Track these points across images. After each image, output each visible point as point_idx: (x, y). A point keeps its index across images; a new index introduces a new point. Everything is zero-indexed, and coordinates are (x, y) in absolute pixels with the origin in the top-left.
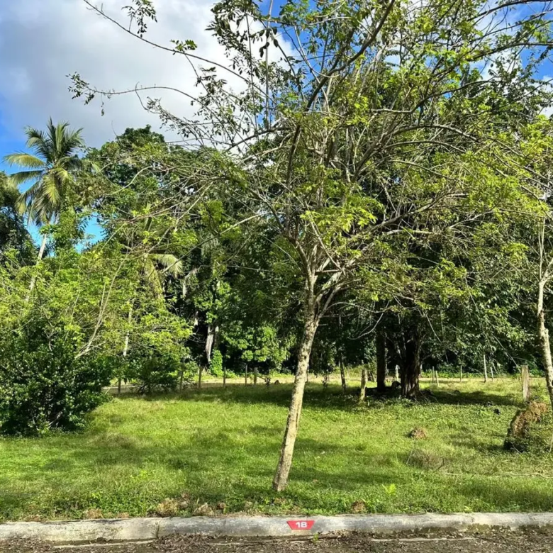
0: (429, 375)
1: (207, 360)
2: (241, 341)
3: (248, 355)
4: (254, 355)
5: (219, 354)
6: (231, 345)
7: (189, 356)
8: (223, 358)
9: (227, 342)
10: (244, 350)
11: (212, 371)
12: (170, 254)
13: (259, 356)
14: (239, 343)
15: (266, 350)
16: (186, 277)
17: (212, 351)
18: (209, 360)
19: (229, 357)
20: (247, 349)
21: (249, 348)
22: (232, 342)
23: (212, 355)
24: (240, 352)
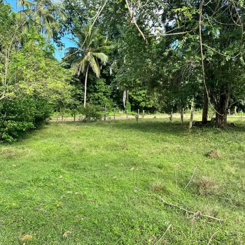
0: (239, 114)
1: (123, 106)
2: (139, 97)
3: (143, 104)
4: (146, 104)
5: (129, 104)
6: (135, 99)
7: (115, 105)
8: (131, 106)
9: (133, 98)
10: (141, 102)
11: (126, 112)
12: (102, 52)
13: (148, 105)
14: (138, 98)
15: (152, 101)
16: (112, 65)
17: (126, 102)
18: (125, 106)
19: (134, 105)
20: (142, 101)
21: (143, 101)
22: (135, 98)
23: (126, 104)
24: (139, 103)
